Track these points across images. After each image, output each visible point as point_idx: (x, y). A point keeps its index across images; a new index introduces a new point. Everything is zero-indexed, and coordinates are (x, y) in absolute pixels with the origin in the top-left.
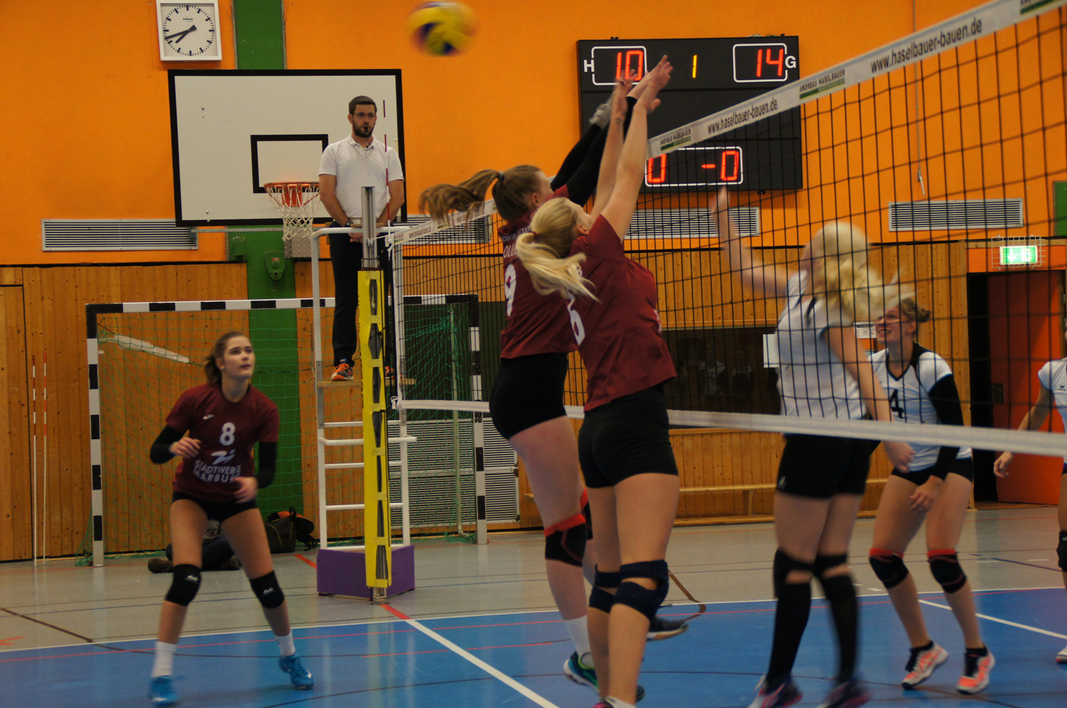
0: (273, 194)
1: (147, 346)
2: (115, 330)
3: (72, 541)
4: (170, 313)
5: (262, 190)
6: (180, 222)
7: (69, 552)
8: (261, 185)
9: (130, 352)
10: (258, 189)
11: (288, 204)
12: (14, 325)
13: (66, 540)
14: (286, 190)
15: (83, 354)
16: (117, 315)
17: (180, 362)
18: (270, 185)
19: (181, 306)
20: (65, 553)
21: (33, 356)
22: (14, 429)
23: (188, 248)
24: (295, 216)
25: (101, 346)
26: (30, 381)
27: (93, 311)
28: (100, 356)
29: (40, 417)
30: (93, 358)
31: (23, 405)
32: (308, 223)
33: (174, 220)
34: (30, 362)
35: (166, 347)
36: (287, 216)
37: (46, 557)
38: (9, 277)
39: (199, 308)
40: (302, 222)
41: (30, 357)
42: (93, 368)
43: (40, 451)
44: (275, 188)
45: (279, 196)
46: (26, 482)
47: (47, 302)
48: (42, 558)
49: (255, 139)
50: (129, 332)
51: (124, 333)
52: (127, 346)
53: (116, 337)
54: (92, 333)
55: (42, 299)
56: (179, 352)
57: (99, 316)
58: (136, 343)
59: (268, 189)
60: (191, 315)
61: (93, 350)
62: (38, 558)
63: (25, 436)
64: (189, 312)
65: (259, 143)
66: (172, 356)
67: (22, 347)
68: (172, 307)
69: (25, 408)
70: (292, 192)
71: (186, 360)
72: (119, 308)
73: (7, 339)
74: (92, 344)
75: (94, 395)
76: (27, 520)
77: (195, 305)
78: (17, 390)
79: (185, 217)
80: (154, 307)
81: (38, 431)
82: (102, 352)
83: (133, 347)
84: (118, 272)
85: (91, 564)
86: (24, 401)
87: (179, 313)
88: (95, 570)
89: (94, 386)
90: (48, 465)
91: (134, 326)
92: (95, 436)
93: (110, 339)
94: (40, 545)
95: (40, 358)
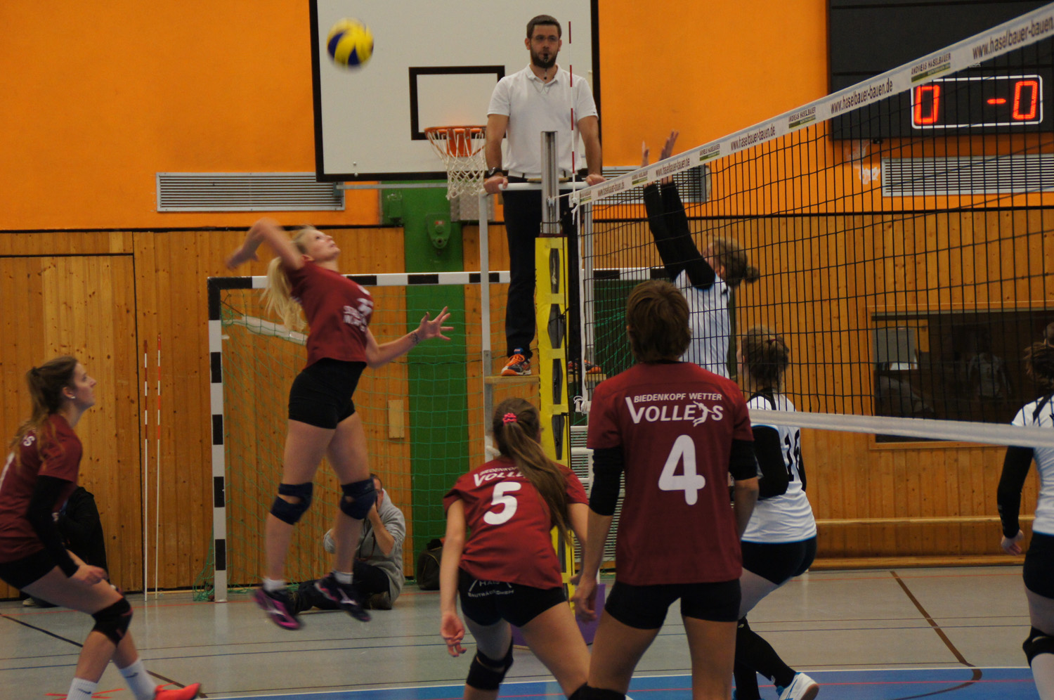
0: (436, 141)
1: (282, 330)
2: (242, 310)
3: (191, 571)
5: (422, 137)
6: (321, 177)
7: (187, 583)
8: (421, 130)
9: (260, 338)
10: (417, 135)
11: (454, 153)
12: (123, 303)
13: (183, 568)
14: (451, 135)
15: (204, 339)
16: (245, 291)
18: (431, 130)
20: (182, 584)
21: (146, 343)
22: (121, 431)
23: (333, 208)
24: (462, 169)
25: (225, 329)
26: (141, 372)
27: (216, 286)
28: (224, 342)
29: (152, 417)
30: (215, 346)
31: (132, 402)
32: (478, 177)
33: (314, 173)
34: (141, 349)
36: (453, 169)
37: (159, 590)
38: (117, 243)
40: (471, 176)
41: (141, 343)
42: (216, 356)
43: (152, 458)
44: (438, 133)
45: (443, 144)
46: (136, 497)
47: (161, 273)
48: (154, 590)
49: (414, 72)
51: (254, 315)
52: (258, 330)
53: (244, 318)
54: (215, 314)
55: (157, 271)
57: (224, 293)
58: (268, 327)
59: (429, 135)
61: (216, 335)
62: (149, 590)
63: (135, 440)
65: (421, 78)
67: (131, 330)
69: (135, 406)
70: (458, 139)
72: (247, 283)
73: (114, 320)
74: (215, 327)
75: (217, 390)
76: (137, 544)
78: (125, 383)
79: (328, 170)
81: (150, 434)
82: (227, 337)
83: (264, 331)
85: (212, 599)
86: (134, 396)
88: (217, 606)
89: (217, 379)
90: (162, 475)
92: (218, 440)
93: (236, 321)
94: (151, 573)
95: (153, 344)
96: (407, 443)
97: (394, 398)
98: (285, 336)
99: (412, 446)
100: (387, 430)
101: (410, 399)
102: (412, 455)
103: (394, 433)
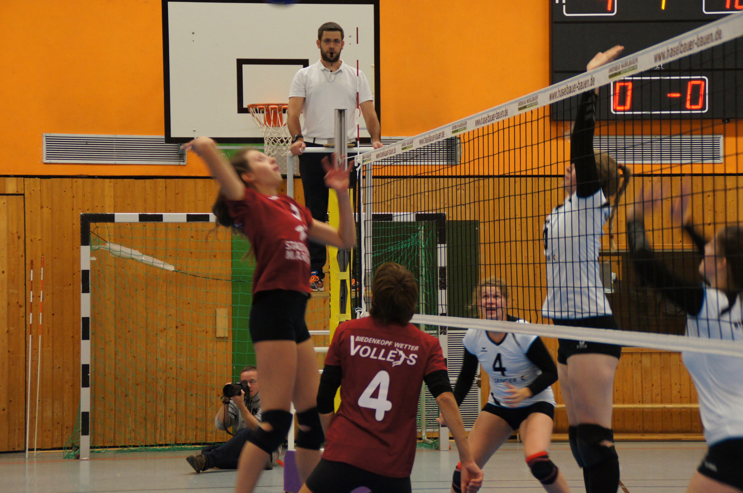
0: (256, 115)
1: (136, 254)
2: (107, 239)
3: (62, 435)
4: (158, 224)
5: (246, 111)
6: (169, 139)
7: (59, 445)
8: (245, 106)
9: (121, 260)
10: (242, 110)
11: (270, 124)
12: (15, 231)
13: (56, 434)
14: (268, 110)
15: (77, 260)
16: (109, 224)
17: (167, 270)
18: (253, 106)
19: (168, 217)
20: (55, 446)
21: (32, 261)
22: (11, 328)
23: (177, 163)
24: (275, 136)
25: (93, 253)
27: (87, 220)
28: (91, 262)
29: (35, 318)
30: (85, 265)
31: (21, 306)
32: (287, 142)
33: (163, 137)
34: (28, 266)
35: (154, 255)
36: (268, 135)
37: (37, 450)
38: (11, 186)
39: (184, 220)
40: (282, 141)
41: (28, 262)
42: (85, 273)
43: (35, 349)
44: (258, 109)
45: (261, 117)
46: (22, 378)
47: (45, 210)
48: (33, 450)
49: (241, 63)
50: (120, 240)
51: (116, 242)
52: (118, 254)
53: (108, 245)
54: (85, 241)
55: (42, 208)
56: (165, 260)
57: (92, 225)
58: (126, 251)
59: (251, 110)
60: (178, 225)
61: (86, 258)
62: (30, 450)
63: (22, 335)
64: (176, 223)
65: (245, 67)
66: (159, 263)
67: (21, 252)
68: (159, 218)
69: (23, 309)
70: (273, 113)
71: (171, 268)
72: (111, 218)
73: (8, 244)
74: (85, 250)
75: (86, 298)
76: (22, 414)
77: (181, 217)
78: (16, 292)
79: (174, 134)
80: (143, 218)
81: (34, 331)
82: (94, 259)
83: (123, 254)
84: (112, 184)
85: (78, 457)
86: (22, 302)
87: (167, 224)
88: (82, 463)
89: (86, 290)
90: (42, 363)
91: (124, 235)
92: (86, 337)
93: (102, 247)
94: (32, 437)
95: (38, 263)
96: (230, 341)
97: (221, 307)
98: (139, 258)
99: (233, 343)
100: (215, 331)
101: (233, 308)
102: (233, 351)
103: (220, 333)
